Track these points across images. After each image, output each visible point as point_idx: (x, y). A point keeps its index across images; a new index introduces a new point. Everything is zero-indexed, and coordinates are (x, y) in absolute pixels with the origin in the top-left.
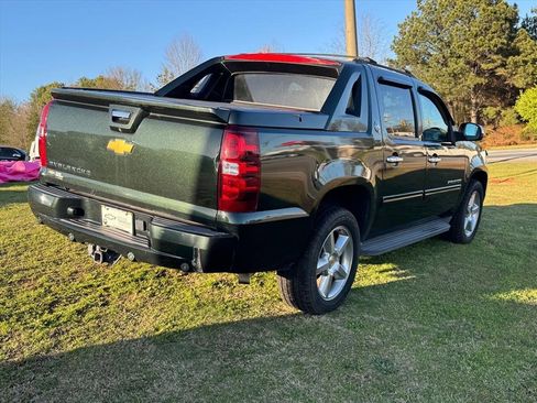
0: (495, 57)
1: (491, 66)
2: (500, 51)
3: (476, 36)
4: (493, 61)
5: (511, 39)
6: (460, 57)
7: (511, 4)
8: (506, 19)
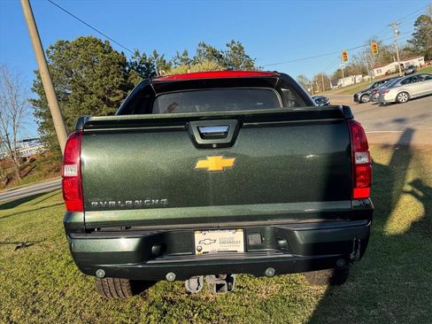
0: (118, 92)
1: (117, 98)
2: (121, 87)
3: (101, 77)
4: (118, 95)
5: (126, 78)
6: (92, 93)
7: (120, 52)
8: (120, 63)
